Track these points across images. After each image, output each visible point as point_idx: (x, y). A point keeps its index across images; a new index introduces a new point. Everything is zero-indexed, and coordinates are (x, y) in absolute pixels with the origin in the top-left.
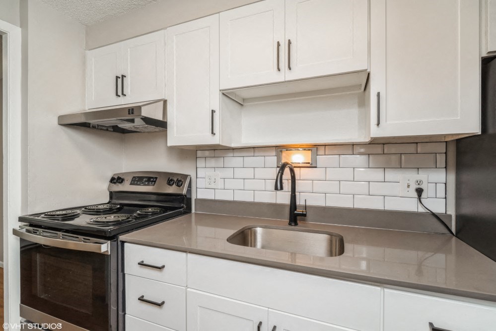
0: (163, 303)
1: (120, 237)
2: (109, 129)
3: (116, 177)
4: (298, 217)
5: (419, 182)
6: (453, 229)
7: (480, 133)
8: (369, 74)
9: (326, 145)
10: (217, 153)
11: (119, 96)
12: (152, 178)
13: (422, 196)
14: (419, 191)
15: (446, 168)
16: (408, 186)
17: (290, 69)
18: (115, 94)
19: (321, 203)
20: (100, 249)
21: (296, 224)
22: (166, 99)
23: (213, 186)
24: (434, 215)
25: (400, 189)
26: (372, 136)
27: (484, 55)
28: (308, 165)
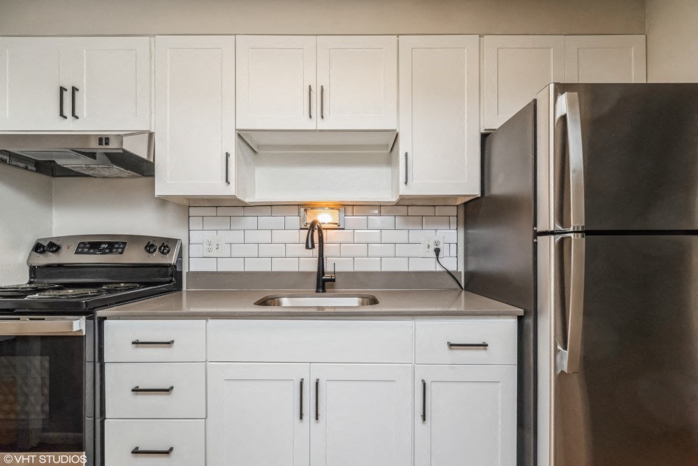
0: (172, 388)
1: (98, 312)
2: (29, 167)
3: (46, 244)
4: (326, 283)
5: (437, 243)
6: (463, 285)
7: (480, 196)
8: (397, 135)
9: (354, 205)
10: (221, 211)
11: (66, 118)
12: (117, 243)
13: (440, 256)
14: (437, 251)
15: (457, 229)
16: (429, 246)
17: (322, 117)
18: (59, 114)
19: (349, 269)
20: (71, 326)
21: (324, 291)
22: (152, 131)
23: (214, 253)
24: (449, 272)
25: (421, 250)
26: (401, 194)
27: (483, 131)
28: (336, 226)
